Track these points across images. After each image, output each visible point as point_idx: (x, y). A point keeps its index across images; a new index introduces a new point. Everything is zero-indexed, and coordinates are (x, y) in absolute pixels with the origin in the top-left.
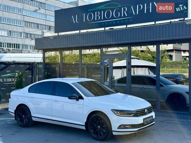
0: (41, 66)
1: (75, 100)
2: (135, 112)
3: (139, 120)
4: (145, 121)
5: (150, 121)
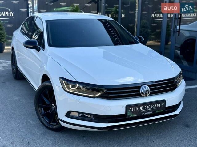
5: (152, 112)
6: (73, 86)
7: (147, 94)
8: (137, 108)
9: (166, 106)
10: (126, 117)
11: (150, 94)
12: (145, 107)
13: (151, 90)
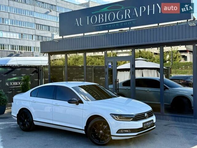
0: (47, 69)
1: (75, 104)
2: (134, 117)
3: (139, 124)
4: (145, 125)
5: (150, 126)
10: (143, 128)
12: (148, 123)
13: (148, 115)
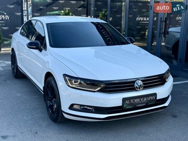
5: (145, 104)
6: (75, 82)
7: (141, 88)
8: (132, 101)
9: (157, 99)
10: (123, 108)
11: (143, 88)
12: (139, 100)
13: (144, 85)
